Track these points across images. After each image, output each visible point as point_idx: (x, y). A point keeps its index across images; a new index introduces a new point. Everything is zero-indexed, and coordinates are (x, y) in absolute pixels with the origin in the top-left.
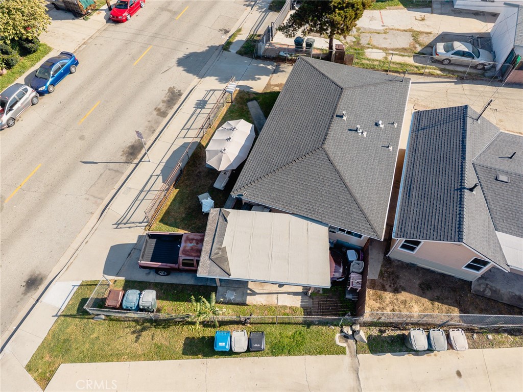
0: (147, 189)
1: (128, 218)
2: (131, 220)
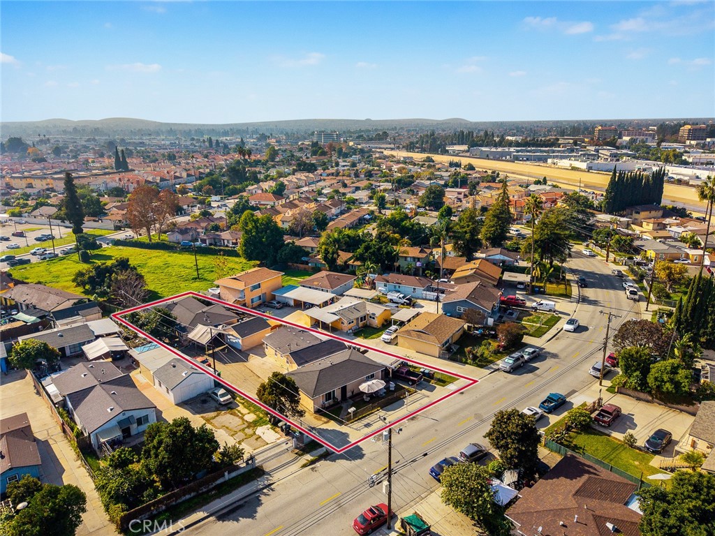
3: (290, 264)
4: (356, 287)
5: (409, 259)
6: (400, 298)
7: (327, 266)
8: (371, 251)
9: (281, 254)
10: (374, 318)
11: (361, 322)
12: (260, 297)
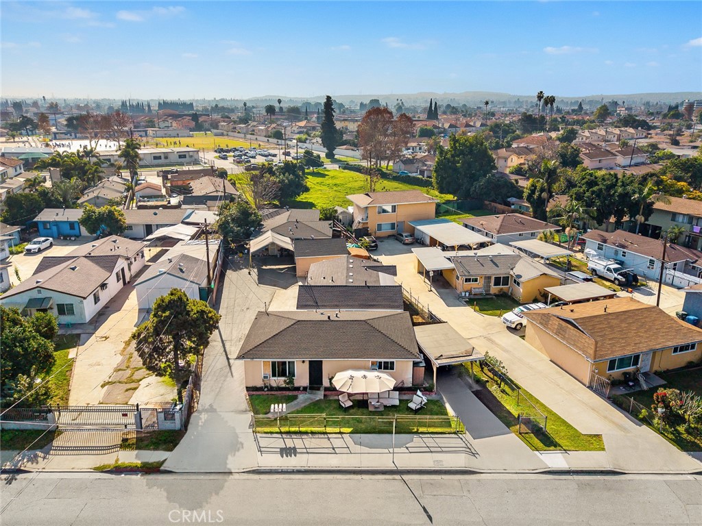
0: (427, 450)
1: (464, 449)
2: (464, 445)
3: (487, 202)
4: (541, 239)
5: (680, 219)
6: (609, 270)
7: (531, 209)
8: (595, 188)
9: (475, 187)
10: (518, 284)
11: (495, 285)
12: (393, 225)
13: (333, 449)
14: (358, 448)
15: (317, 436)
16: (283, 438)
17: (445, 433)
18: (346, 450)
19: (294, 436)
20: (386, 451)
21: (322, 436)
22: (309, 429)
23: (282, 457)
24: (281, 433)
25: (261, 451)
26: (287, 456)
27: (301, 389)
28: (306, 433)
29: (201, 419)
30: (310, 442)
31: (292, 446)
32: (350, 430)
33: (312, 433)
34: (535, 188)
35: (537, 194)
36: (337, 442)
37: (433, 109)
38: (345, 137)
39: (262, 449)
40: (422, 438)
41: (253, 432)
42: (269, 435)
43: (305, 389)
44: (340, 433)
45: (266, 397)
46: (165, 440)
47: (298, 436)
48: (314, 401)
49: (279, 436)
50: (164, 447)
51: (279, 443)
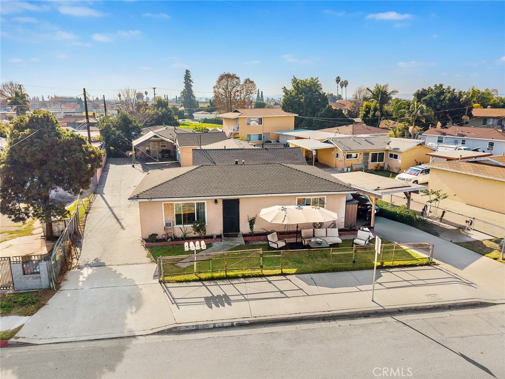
0: (408, 283)
1: (453, 280)
10: (396, 157)
11: (372, 162)
12: (260, 136)
13: (282, 292)
14: (314, 289)
15: (252, 280)
16: (206, 286)
17: (417, 266)
18: (300, 293)
19: (220, 282)
20: (354, 289)
21: (260, 279)
22: (239, 273)
23: (211, 307)
24: (200, 280)
25: (177, 304)
26: (218, 306)
27: (215, 237)
28: (236, 277)
29: (82, 274)
30: (244, 287)
31: (222, 294)
32: (294, 271)
33: (244, 277)
34: (370, 109)
35: (372, 113)
36: (283, 284)
37: (260, 96)
38: (201, 105)
39: (178, 301)
40: (391, 272)
41: (160, 282)
42: (185, 284)
43: (219, 237)
44: (283, 274)
45: (170, 247)
46: (22, 302)
47: (226, 282)
48: (234, 247)
49: (200, 284)
50: (21, 310)
51: (200, 291)
